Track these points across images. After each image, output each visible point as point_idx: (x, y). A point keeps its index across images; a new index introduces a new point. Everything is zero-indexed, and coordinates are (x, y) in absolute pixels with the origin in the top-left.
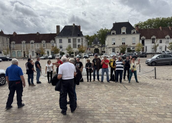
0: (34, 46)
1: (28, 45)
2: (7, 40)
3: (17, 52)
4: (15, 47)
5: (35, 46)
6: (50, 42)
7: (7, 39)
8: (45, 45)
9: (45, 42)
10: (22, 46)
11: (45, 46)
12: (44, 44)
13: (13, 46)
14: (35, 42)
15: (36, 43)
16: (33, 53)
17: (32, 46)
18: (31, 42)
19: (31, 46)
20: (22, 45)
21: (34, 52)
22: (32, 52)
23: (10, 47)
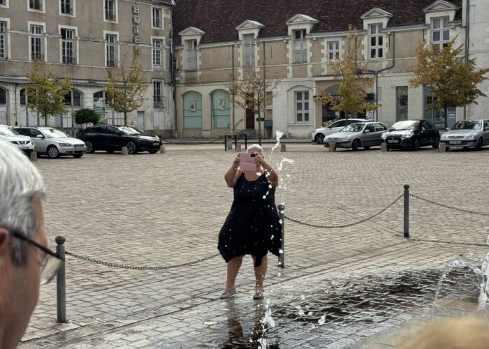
0: (309, 54)
1: (274, 46)
2: (157, 23)
3: (212, 94)
4: (199, 62)
5: (317, 56)
6: (420, 19)
7: (157, 12)
8: (381, 43)
9: (385, 22)
10: (240, 59)
11: (381, 51)
12: (377, 35)
13: (189, 60)
14: (316, 29)
15: (326, 30)
16: (303, 101)
17: (296, 52)
18: (290, 29)
19: (290, 55)
20: (240, 50)
21: (307, 93)
22: (299, 95)
23: (174, 68)
